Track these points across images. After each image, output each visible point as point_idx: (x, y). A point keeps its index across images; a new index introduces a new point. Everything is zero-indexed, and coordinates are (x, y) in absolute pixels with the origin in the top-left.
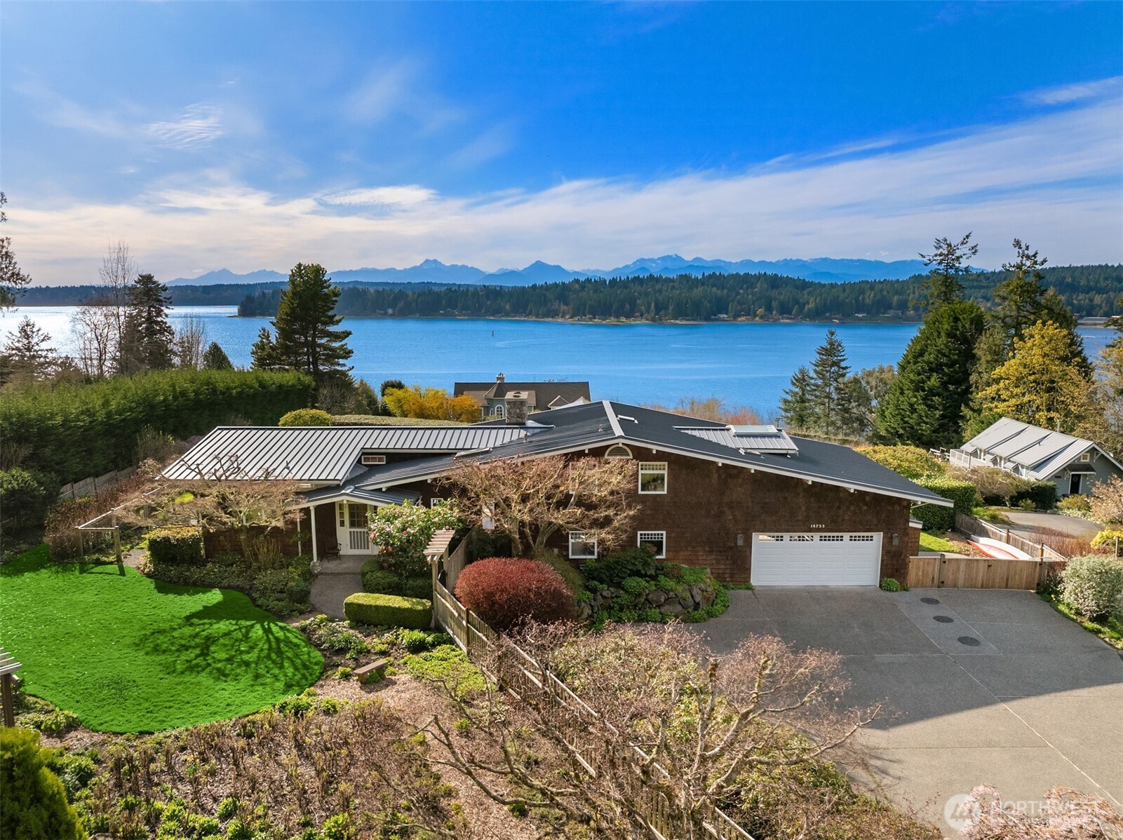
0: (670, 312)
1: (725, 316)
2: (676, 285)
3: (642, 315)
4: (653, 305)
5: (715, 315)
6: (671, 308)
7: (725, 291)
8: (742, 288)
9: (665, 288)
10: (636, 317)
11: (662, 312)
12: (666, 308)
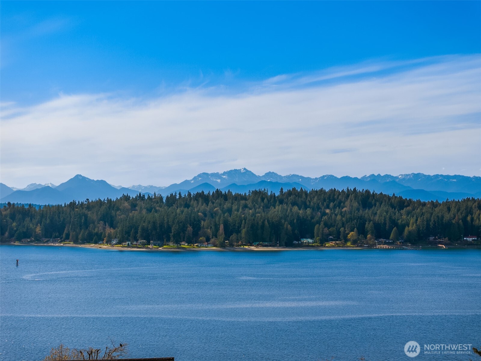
0: (243, 235)
1: (310, 241)
2: (249, 203)
3: (208, 240)
4: (222, 227)
5: (298, 240)
6: (244, 231)
7: (309, 211)
8: (328, 207)
9: (235, 207)
10: (201, 242)
11: (234, 237)
12: (238, 232)
